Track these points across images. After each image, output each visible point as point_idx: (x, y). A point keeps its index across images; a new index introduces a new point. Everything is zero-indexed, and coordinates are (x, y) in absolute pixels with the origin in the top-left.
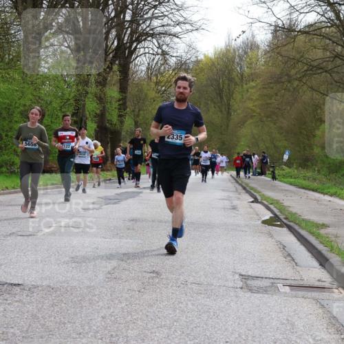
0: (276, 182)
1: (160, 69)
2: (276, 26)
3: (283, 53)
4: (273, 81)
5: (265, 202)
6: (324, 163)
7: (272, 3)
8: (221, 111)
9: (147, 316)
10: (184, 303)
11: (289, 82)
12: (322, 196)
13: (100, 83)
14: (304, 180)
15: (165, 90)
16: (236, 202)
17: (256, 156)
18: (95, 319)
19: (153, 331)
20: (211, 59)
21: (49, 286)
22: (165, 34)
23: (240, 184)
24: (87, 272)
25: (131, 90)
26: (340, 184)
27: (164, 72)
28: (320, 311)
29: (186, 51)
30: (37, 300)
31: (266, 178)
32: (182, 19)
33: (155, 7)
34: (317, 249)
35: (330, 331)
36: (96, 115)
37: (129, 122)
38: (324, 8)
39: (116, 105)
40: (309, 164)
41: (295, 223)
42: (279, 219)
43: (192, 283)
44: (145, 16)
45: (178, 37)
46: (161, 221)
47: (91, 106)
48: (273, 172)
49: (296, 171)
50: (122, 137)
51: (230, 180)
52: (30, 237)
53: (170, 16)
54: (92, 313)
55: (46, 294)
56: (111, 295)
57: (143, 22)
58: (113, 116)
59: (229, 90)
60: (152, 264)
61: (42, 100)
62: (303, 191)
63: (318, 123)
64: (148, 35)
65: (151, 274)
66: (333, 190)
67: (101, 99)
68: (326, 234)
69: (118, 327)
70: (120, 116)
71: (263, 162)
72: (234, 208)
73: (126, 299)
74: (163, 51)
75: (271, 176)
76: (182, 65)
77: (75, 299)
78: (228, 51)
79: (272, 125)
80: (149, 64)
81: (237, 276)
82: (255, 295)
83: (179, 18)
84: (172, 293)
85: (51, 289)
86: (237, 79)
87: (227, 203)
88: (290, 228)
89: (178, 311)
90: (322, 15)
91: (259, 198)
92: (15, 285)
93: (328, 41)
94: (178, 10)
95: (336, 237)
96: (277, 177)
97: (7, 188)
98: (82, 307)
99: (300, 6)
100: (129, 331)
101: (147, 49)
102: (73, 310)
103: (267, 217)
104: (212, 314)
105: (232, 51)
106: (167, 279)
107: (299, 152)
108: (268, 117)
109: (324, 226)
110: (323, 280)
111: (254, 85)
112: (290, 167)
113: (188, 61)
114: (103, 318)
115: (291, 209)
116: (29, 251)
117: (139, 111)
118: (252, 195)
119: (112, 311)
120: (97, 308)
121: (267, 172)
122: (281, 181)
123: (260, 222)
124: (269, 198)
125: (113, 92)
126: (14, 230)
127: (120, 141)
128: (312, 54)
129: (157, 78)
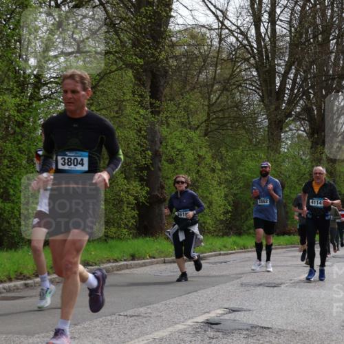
21: (294, 331)
24: (324, 320)
52: (275, 288)
55: (291, 337)
61: (283, 174)
85: (295, 333)
92: (265, 328)
116: (274, 300)
126: (262, 282)
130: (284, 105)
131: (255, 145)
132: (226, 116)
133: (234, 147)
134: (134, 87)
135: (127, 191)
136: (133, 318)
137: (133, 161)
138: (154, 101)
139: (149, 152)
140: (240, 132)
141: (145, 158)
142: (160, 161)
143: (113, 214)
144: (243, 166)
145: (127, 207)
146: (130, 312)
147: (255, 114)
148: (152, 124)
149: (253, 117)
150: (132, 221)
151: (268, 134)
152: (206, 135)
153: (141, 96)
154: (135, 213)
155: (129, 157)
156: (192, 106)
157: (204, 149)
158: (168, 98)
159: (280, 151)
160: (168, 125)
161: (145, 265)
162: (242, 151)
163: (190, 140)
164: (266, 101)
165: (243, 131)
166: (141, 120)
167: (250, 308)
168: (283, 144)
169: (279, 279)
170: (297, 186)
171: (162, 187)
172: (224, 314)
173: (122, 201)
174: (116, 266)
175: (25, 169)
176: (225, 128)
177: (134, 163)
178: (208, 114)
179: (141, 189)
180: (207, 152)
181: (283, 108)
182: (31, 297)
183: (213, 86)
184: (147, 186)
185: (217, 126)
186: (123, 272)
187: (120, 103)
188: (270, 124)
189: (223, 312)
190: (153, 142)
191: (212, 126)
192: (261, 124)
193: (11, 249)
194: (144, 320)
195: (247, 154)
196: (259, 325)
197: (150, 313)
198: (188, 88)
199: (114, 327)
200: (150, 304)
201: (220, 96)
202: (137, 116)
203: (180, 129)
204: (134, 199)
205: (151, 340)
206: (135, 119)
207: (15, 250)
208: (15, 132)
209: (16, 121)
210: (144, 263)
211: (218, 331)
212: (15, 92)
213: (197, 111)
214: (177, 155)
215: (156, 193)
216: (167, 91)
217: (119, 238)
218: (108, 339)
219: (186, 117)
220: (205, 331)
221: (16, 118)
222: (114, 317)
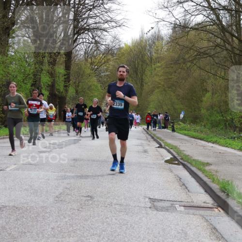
0: (175, 133)
1: (93, 53)
2: (175, 24)
3: (180, 43)
4: (172, 63)
5: (167, 147)
6: (208, 120)
7: (172, 8)
8: (137, 84)
9: (84, 227)
10: (110, 218)
11: (184, 63)
12: (207, 143)
13: (51, 63)
14: (195, 132)
15: (97, 68)
16: (147, 148)
17: (161, 115)
18: (47, 230)
19: (88, 238)
20: (129, 47)
21: (14, 206)
22: (98, 29)
23: (150, 135)
24: (41, 196)
25: (73, 68)
26: (219, 135)
27: (97, 55)
28: (205, 224)
29: (112, 41)
30: (5, 216)
31: (168, 131)
32: (109, 19)
33: (90, 10)
34: (203, 180)
35: (212, 237)
36: (49, 86)
37: (71, 91)
38: (208, 12)
39: (62, 79)
40: (198, 121)
41: (188, 162)
42: (177, 160)
43: (115, 204)
44: (84, 16)
45: (106, 31)
46: (94, 161)
47: (45, 79)
48: (173, 126)
49: (189, 126)
50: (67, 101)
51: (142, 132)
52: (1, 171)
53: (101, 16)
54: (45, 225)
55: (12, 212)
56: (58, 213)
57: (82, 21)
58: (60, 86)
59: (142, 68)
60: (88, 191)
61: (10, 74)
62: (193, 139)
63: (205, 92)
64: (85, 29)
65: (87, 198)
66: (215, 139)
67: (52, 74)
68: (209, 170)
69: (63, 235)
70: (65, 86)
71: (166, 119)
72: (145, 151)
73: (69, 216)
74: (96, 41)
75: (171, 129)
76: (109, 51)
77: (33, 215)
78: (141, 41)
79: (172, 93)
80: (86, 50)
81: (147, 200)
82: (160, 212)
83: (107, 18)
84: (102, 211)
85: (16, 208)
86: (148, 61)
87: (140, 148)
88: (184, 166)
89: (105, 224)
90: (207, 17)
91: (163, 145)
93: (211, 35)
94: (106, 12)
95: (217, 172)
96: (175, 130)
98: (37, 221)
99: (192, 10)
100: (71, 238)
101: (84, 39)
102: (31, 223)
103: (168, 158)
104: (129, 226)
105: (144, 41)
106: (98, 201)
107: (191, 112)
108: (169, 88)
109: (208, 164)
110: (207, 202)
111: (160, 65)
112: (184, 123)
113: (113, 48)
114: (52, 229)
115: (185, 153)
117: (79, 83)
118: (158, 143)
119: (58, 224)
120: (49, 222)
121: (169, 126)
122: (178, 133)
123: (163, 161)
124: (170, 144)
125: (60, 70)
127: (65, 104)
128: (200, 44)
129: (91, 60)
130: (10, 14)
159: (8, 54)
168: (11, 48)
169: (5, 164)
170: (22, 85)
181: (10, 16)
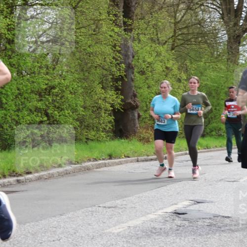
52: (235, 183)
92: (226, 217)
97: (216, 146)
126: (223, 177)
130: (241, 21)
131: (216, 58)
132: (190, 32)
133: (198, 59)
134: (109, 8)
135: (105, 100)
136: (111, 209)
137: (109, 73)
138: (126, 20)
139: (123, 65)
140: (203, 46)
141: (120, 70)
142: (133, 73)
143: (93, 119)
144: (206, 76)
145: (105, 113)
146: (108, 204)
147: (215, 30)
148: (126, 40)
149: (214, 33)
150: (109, 125)
151: (228, 48)
152: (173, 49)
153: (115, 15)
154: (112, 118)
155: (106, 70)
156: (160, 24)
157: (171, 62)
158: (139, 17)
159: (238, 63)
160: (140, 41)
161: (121, 163)
162: (205, 63)
163: (158, 54)
164: (226, 18)
165: (206, 45)
166: (116, 37)
167: (212, 200)
168: (241, 56)
171: (135, 96)
172: (190, 205)
173: (100, 108)
174: (96, 164)
175: (16, 80)
176: (189, 43)
177: (110, 75)
178: (175, 31)
179: (117, 97)
180: (173, 64)
181: (241, 24)
182: (23, 191)
183: (178, 5)
184: (121, 94)
185: (182, 42)
186: (102, 169)
187: (97, 22)
188: (229, 38)
189: (189, 204)
190: (126, 56)
191: (177, 41)
192: (222, 38)
193: (5, 150)
194: (120, 211)
195: (209, 66)
196: (221, 214)
197: (126, 205)
198: (157, 8)
199: (95, 217)
200: (126, 197)
201: (184, 14)
202: (112, 34)
203: (150, 45)
204: (111, 107)
205: (127, 228)
206: (111, 36)
207: (9, 151)
208: (6, 48)
209: (6, 38)
210: (120, 161)
211: (185, 220)
212: (5, 13)
213: (164, 28)
214: (147, 67)
215: (130, 101)
216: (138, 11)
217: (98, 141)
218: (89, 226)
219: (155, 33)
220: (173, 220)
221: (7, 36)
222: (94, 209)
